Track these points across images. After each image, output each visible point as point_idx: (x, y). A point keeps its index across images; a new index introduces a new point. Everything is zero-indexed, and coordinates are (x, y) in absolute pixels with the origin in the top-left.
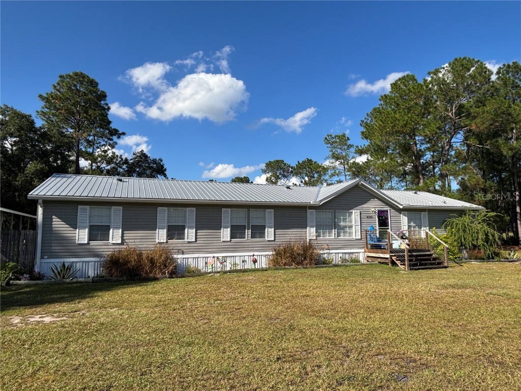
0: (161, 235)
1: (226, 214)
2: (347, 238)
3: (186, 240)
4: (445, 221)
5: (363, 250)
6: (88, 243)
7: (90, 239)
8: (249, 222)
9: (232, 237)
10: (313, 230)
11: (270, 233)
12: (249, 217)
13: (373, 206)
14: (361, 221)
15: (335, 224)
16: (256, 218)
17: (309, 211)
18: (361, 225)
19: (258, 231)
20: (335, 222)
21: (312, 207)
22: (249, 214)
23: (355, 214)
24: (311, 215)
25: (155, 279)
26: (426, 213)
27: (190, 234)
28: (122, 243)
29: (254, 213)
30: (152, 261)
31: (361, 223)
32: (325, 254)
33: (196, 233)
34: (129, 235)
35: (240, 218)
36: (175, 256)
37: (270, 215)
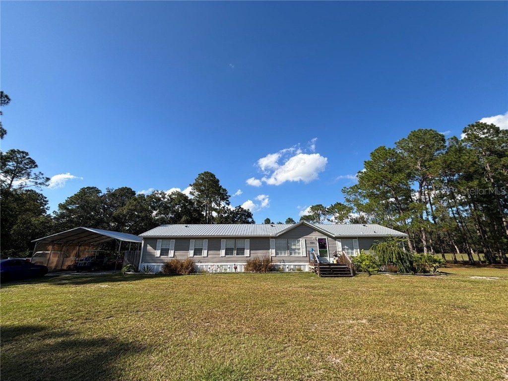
0: (191, 253)
1: (223, 242)
2: (297, 255)
3: (202, 256)
4: (372, 245)
5: (308, 264)
6: (160, 257)
7: (161, 255)
8: (235, 246)
9: (226, 254)
10: (274, 251)
11: (247, 252)
12: (235, 243)
13: (315, 236)
14: (306, 245)
15: (288, 247)
16: (240, 244)
17: (271, 240)
18: (306, 248)
19: (241, 251)
20: (288, 246)
21: (272, 238)
22: (235, 242)
23: (302, 241)
24: (272, 242)
25: (181, 275)
26: (357, 240)
27: (205, 253)
28: (174, 257)
29: (238, 241)
30: (182, 265)
31: (306, 246)
32: (281, 265)
33: (208, 252)
34: (178, 253)
35: (231, 244)
36: (196, 264)
37: (247, 243)
